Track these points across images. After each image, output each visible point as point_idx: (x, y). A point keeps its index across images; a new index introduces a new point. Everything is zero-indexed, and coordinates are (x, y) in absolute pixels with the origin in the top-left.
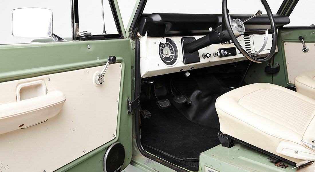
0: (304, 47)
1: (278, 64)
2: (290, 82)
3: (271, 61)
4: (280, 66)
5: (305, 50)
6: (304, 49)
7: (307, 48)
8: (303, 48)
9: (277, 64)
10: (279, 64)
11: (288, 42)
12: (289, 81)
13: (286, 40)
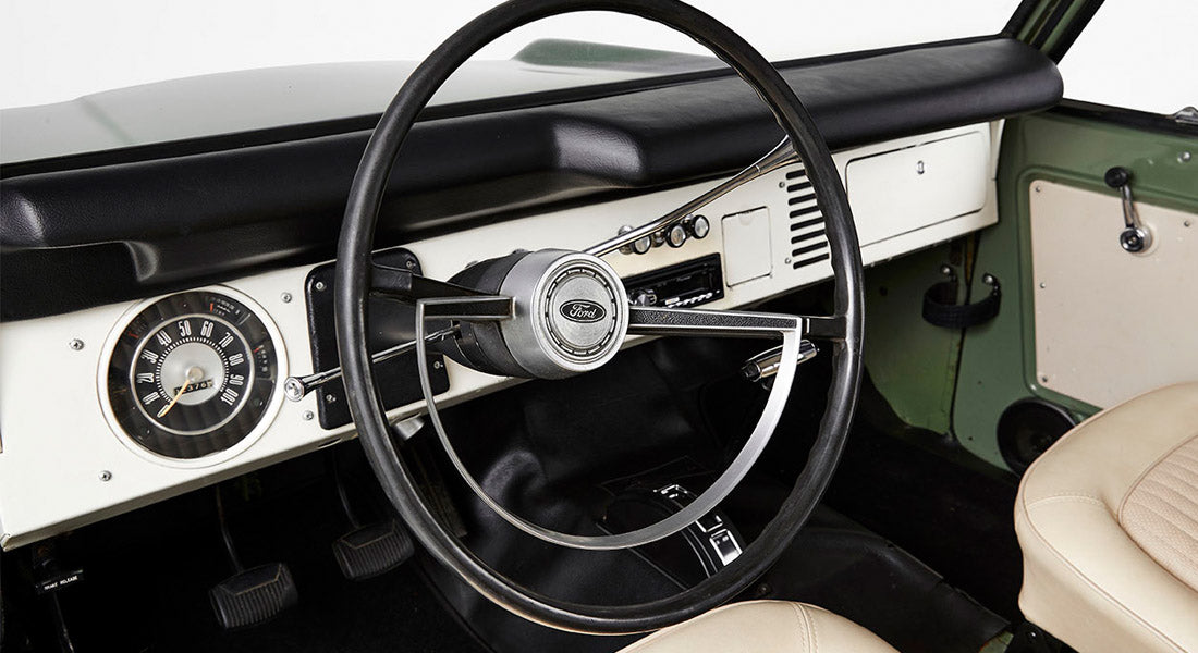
0: (1128, 226)
1: (995, 282)
2: (1045, 380)
3: (963, 258)
4: (1003, 290)
5: (1134, 242)
6: (1125, 237)
7: (1141, 234)
8: (1123, 228)
9: (990, 279)
10: (1002, 281)
11: (1054, 180)
12: (1040, 374)
13: (1044, 172)
